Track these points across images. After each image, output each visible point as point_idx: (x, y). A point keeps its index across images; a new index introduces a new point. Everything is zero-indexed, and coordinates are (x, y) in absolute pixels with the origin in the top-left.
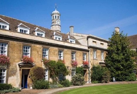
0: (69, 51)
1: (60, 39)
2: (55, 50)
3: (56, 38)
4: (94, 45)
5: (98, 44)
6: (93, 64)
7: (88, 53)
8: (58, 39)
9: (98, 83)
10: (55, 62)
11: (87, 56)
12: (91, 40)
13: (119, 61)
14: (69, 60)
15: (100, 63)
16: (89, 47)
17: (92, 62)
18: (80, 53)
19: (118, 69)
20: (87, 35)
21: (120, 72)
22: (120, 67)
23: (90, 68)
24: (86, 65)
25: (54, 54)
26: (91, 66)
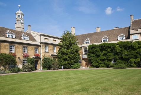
0: (21, 46)
1: (13, 36)
2: (6, 45)
3: (9, 35)
4: (46, 41)
5: (50, 41)
6: (44, 56)
7: (40, 47)
8: (10, 37)
9: (48, 70)
10: (5, 54)
11: (39, 50)
12: (43, 38)
13: (67, 54)
14: (20, 52)
15: (52, 55)
16: (41, 43)
17: (43, 54)
18: (32, 47)
19: (65, 60)
20: (40, 34)
21: (67, 62)
22: (67, 58)
23: (42, 59)
24: (38, 57)
25: (5, 48)
26: (42, 58)
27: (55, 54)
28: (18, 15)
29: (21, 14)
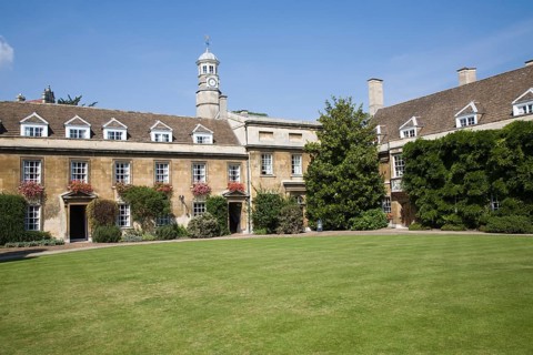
0: (187, 163)
1: (167, 136)
2: (146, 164)
3: (157, 136)
4: (267, 141)
5: (281, 138)
6: (258, 188)
7: (244, 162)
8: (161, 138)
9: (268, 233)
10: (145, 188)
11: (242, 170)
12: (253, 130)
13: (332, 179)
14: (184, 181)
15: (286, 185)
16: (248, 148)
17: (255, 184)
18: (219, 164)
19: (328, 199)
20: (246, 119)
21: (332, 207)
22: (333, 194)
23: (251, 199)
24: (237, 192)
25: (144, 171)
26: (253, 195)
27: (300, 180)
28: (202, 65)
29: (210, 61)
